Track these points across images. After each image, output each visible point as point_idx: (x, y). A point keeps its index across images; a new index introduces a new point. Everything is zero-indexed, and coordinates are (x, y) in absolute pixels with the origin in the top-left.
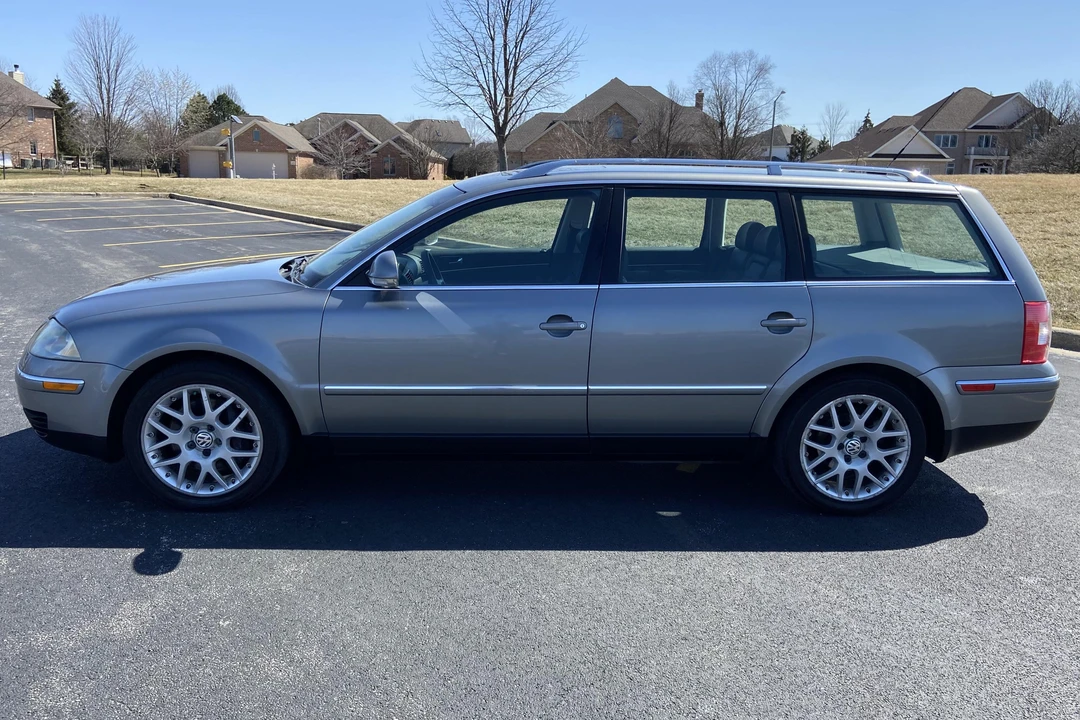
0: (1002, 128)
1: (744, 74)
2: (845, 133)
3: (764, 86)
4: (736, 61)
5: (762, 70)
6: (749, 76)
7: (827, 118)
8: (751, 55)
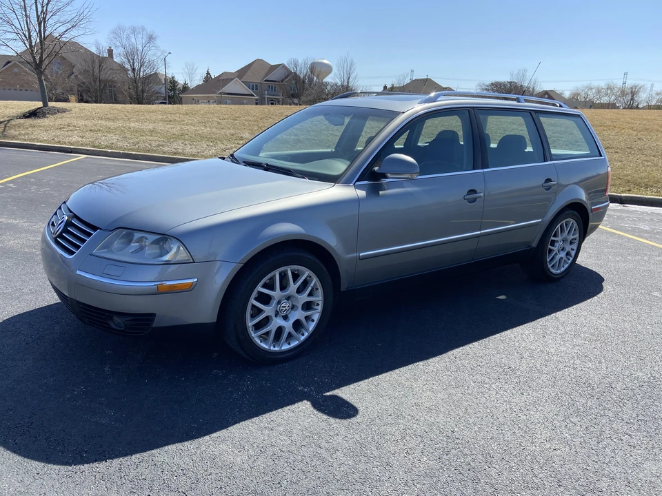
0: (279, 82)
1: (140, 40)
2: (196, 80)
3: (154, 48)
4: (134, 31)
5: (151, 38)
6: (144, 42)
7: (187, 71)
8: (143, 29)
